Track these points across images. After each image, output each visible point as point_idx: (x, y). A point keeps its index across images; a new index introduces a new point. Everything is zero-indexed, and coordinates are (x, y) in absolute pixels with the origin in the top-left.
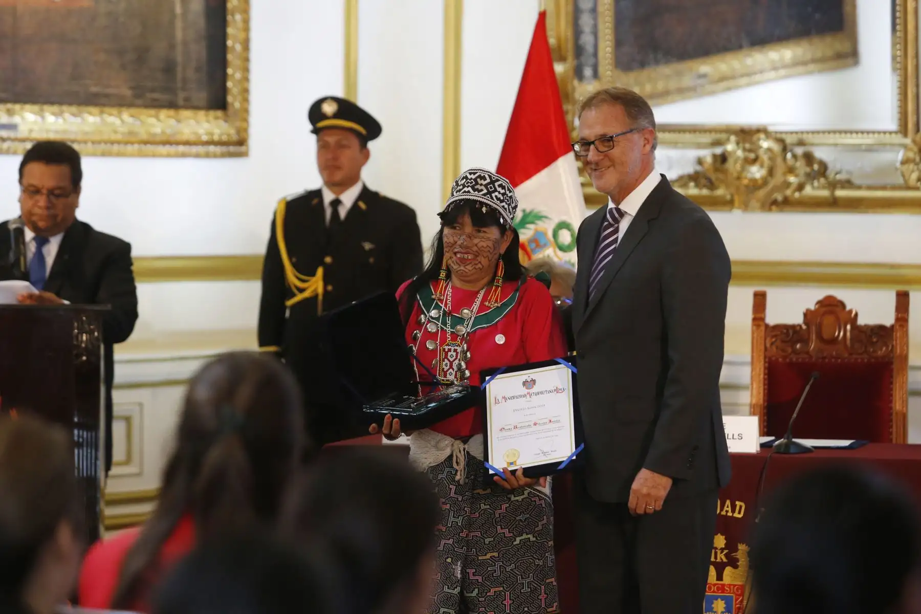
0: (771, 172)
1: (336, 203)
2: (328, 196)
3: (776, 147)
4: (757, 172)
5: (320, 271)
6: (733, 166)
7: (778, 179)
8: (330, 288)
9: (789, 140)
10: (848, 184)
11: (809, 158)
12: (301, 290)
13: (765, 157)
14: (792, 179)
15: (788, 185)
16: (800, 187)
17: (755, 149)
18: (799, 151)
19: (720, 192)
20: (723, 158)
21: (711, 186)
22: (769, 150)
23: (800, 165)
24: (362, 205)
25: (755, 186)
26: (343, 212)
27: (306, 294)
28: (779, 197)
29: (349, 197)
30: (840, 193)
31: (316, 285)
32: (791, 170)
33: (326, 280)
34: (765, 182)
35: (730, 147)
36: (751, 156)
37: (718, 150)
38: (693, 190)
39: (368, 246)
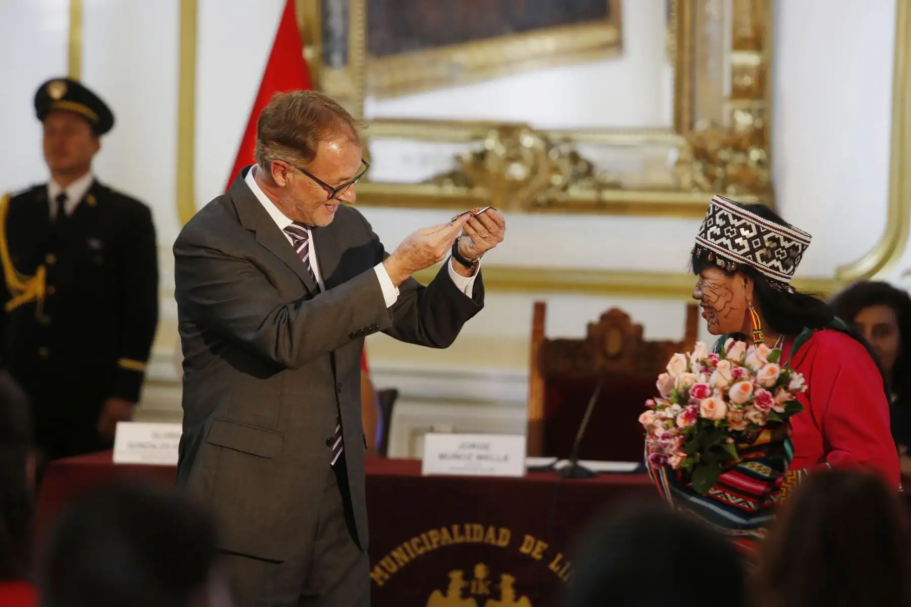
0: (534, 171)
1: (62, 198)
2: (54, 191)
3: (539, 144)
4: (518, 171)
5: (41, 273)
6: (491, 165)
7: (542, 178)
8: (52, 290)
9: (555, 137)
10: (616, 186)
11: (575, 158)
12: (21, 292)
13: (528, 156)
14: (557, 180)
15: (550, 185)
16: (565, 188)
17: (518, 145)
18: (565, 149)
19: (479, 192)
20: (481, 157)
21: (469, 184)
22: (532, 149)
23: (567, 167)
24: (92, 200)
25: (516, 186)
26: (70, 207)
27: (27, 297)
28: (542, 198)
29: (76, 191)
30: (610, 196)
31: (36, 287)
32: (555, 170)
33: (48, 281)
34: (526, 183)
35: (491, 143)
36: (513, 153)
37: (477, 147)
38: (450, 190)
39: (95, 244)
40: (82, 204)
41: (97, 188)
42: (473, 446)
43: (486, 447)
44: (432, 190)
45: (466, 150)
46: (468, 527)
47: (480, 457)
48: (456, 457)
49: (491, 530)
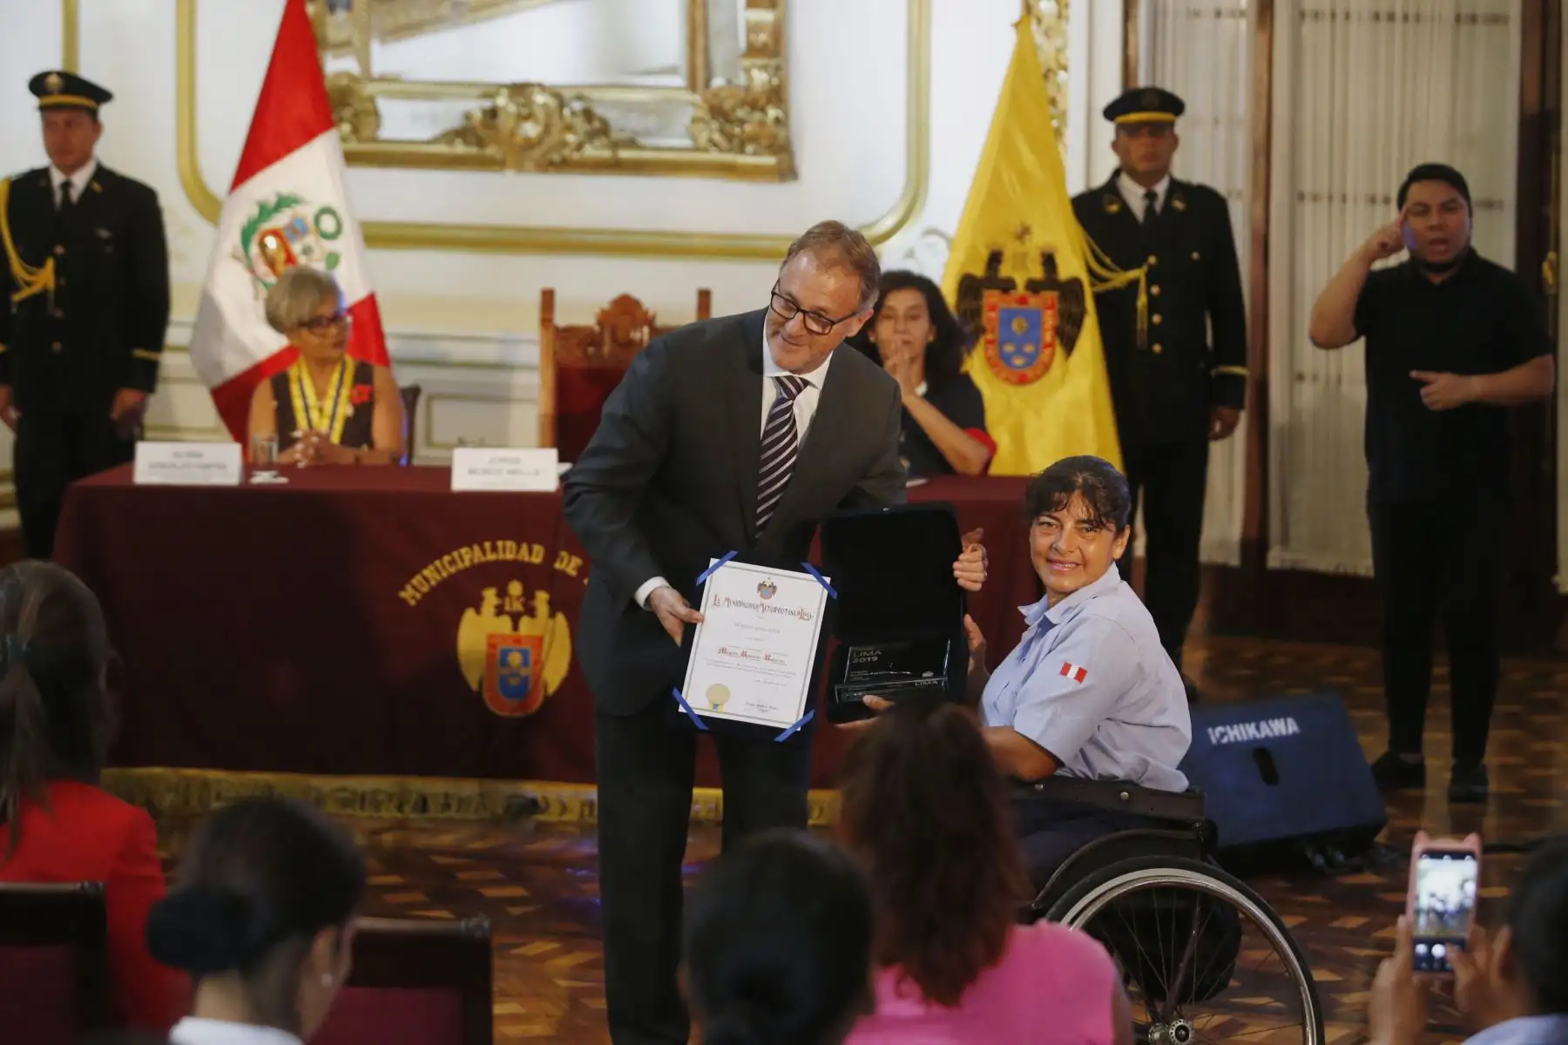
0: (547, 129)
1: (66, 186)
2: (57, 178)
3: (552, 102)
4: (531, 130)
5: (50, 264)
6: (505, 123)
7: (554, 138)
8: (62, 282)
9: (567, 94)
10: (632, 143)
11: (588, 114)
12: (29, 284)
13: (540, 114)
14: (571, 138)
15: (564, 144)
16: (579, 147)
17: (529, 103)
18: (577, 106)
19: (491, 150)
20: (492, 114)
21: (481, 143)
22: (545, 106)
23: (581, 125)
24: (97, 187)
25: (529, 144)
26: (75, 194)
27: (35, 289)
28: (556, 157)
29: (81, 179)
30: (625, 154)
31: (45, 277)
32: (569, 128)
33: (58, 272)
34: (540, 140)
35: (501, 101)
36: (525, 111)
37: (487, 104)
38: (460, 148)
39: (104, 233)
40: (88, 190)
41: (102, 174)
42: (503, 460)
43: (517, 461)
44: (442, 149)
45: (476, 107)
46: (500, 544)
47: (511, 472)
48: (486, 472)
49: (525, 547)
